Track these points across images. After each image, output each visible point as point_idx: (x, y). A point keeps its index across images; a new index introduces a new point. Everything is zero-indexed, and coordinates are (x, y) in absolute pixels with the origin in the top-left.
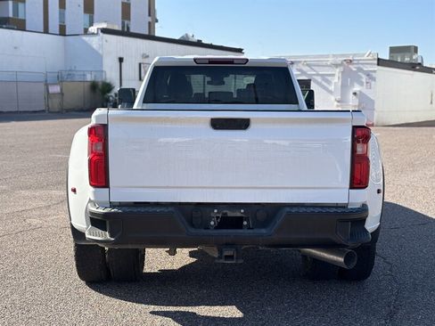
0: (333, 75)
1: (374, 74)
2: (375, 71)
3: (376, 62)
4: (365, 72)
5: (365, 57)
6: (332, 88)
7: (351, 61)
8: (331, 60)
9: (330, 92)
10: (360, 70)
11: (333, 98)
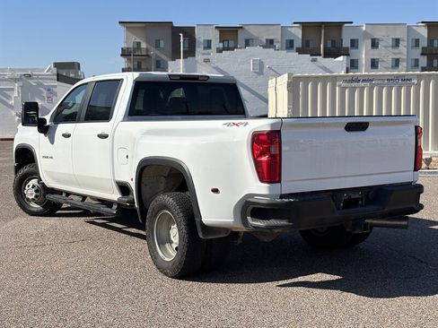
0: (13, 89)
1: (55, 89)
2: (55, 86)
3: (56, 77)
4: (45, 87)
5: (45, 72)
6: (11, 102)
7: (30, 76)
8: (8, 74)
9: (11, 107)
10: (40, 85)
11: (14, 113)
